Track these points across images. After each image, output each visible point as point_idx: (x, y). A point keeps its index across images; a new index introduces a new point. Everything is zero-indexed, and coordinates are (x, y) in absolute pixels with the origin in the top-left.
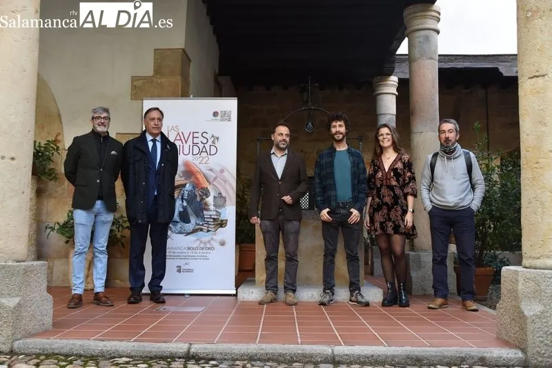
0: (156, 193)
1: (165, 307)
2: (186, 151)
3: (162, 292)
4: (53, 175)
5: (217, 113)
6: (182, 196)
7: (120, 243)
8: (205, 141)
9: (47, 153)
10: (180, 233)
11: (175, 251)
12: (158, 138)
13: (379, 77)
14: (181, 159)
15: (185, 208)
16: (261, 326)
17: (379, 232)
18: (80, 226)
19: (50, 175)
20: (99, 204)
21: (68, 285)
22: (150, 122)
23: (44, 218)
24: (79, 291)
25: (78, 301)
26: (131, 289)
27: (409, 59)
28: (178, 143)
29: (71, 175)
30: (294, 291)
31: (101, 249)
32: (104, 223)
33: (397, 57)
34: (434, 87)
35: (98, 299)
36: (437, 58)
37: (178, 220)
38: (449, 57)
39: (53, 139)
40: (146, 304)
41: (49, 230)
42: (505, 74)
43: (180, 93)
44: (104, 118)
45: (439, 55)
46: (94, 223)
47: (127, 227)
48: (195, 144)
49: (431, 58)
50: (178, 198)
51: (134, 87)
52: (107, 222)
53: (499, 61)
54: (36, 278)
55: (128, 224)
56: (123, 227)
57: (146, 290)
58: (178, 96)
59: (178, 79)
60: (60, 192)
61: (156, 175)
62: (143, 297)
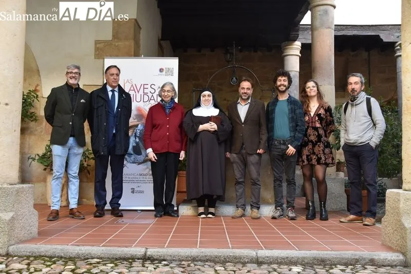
0: (114, 132)
1: (123, 220)
2: (138, 99)
3: (120, 208)
4: (34, 117)
5: (163, 69)
6: (135, 134)
7: (86, 171)
8: (153, 91)
9: (29, 100)
10: (134, 162)
11: (130, 176)
12: (116, 89)
13: (286, 42)
14: (134, 105)
15: (137, 143)
16: (199, 235)
17: (306, 162)
18: (58, 157)
19: (32, 117)
20: (71, 140)
21: (46, 203)
22: (110, 77)
23: (26, 150)
24: (57, 207)
25: (55, 215)
26: (96, 206)
27: (312, 28)
28: (131, 93)
29: (50, 118)
30: (258, 208)
31: (74, 175)
32: (76, 155)
33: (301, 26)
34: (330, 50)
35: (72, 213)
36: (333, 27)
37: (132, 152)
38: (341, 27)
39: (34, 89)
40: (108, 217)
41: (30, 160)
42: (385, 40)
43: (133, 53)
44: (76, 73)
45: (335, 25)
46: (68, 155)
47: (92, 158)
48: (145, 94)
49: (329, 28)
50: (132, 135)
51: (97, 49)
52: (78, 154)
53: (380, 30)
54: (25, 197)
55: (92, 156)
56: (88, 158)
57: (108, 207)
58: (131, 56)
59: (132, 43)
60: (39, 131)
61: (114, 118)
62: (106, 212)
